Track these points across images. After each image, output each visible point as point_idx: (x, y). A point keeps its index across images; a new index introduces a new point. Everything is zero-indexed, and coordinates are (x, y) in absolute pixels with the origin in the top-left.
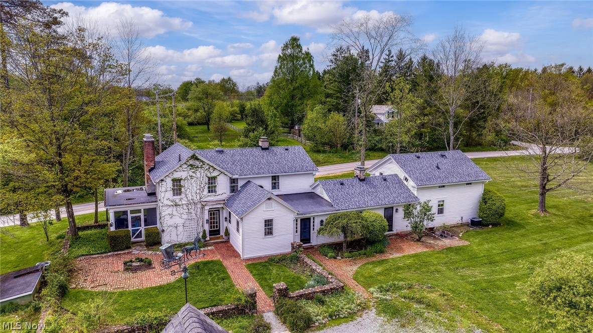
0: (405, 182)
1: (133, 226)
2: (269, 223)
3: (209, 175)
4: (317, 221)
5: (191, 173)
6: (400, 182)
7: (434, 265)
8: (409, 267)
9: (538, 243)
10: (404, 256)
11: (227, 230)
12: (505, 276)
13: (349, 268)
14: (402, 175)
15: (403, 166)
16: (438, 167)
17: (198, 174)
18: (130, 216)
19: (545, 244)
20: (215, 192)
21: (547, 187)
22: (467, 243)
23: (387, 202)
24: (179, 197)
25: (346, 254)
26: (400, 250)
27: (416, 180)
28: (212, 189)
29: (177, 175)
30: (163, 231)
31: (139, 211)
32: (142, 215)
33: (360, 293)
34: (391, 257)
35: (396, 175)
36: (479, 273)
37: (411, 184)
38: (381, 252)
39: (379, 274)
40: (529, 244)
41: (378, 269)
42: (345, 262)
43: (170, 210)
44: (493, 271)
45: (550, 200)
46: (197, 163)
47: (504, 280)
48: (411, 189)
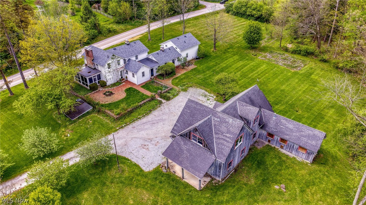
0: (176, 49)
1: (94, 81)
2: (143, 73)
3: (118, 60)
4: (155, 69)
5: (112, 61)
6: (174, 49)
7: (190, 76)
8: (184, 78)
9: (214, 63)
10: (182, 75)
11: (126, 76)
12: (208, 75)
13: (169, 82)
14: (175, 47)
15: (175, 44)
16: (185, 42)
17: (114, 60)
18: (93, 78)
19: (216, 63)
20: (120, 65)
21: (216, 42)
22: (196, 66)
23: (173, 58)
24: (110, 69)
25: (166, 77)
26: (179, 73)
27: (180, 48)
28: (119, 64)
29: (108, 62)
30: (107, 81)
31: (95, 76)
32: (96, 77)
33: (177, 88)
34: (178, 76)
35: (172, 47)
36: (201, 76)
37: (178, 50)
38: (175, 75)
39: (178, 82)
40: (212, 64)
41: (177, 81)
42: (167, 80)
43: (108, 74)
44: (205, 75)
45: (217, 44)
46: (114, 57)
47: (208, 77)
48: (179, 52)
